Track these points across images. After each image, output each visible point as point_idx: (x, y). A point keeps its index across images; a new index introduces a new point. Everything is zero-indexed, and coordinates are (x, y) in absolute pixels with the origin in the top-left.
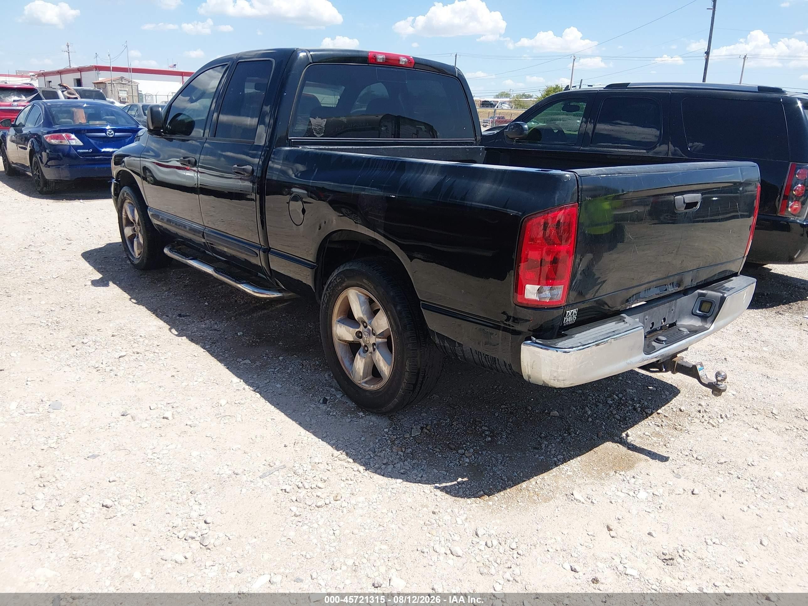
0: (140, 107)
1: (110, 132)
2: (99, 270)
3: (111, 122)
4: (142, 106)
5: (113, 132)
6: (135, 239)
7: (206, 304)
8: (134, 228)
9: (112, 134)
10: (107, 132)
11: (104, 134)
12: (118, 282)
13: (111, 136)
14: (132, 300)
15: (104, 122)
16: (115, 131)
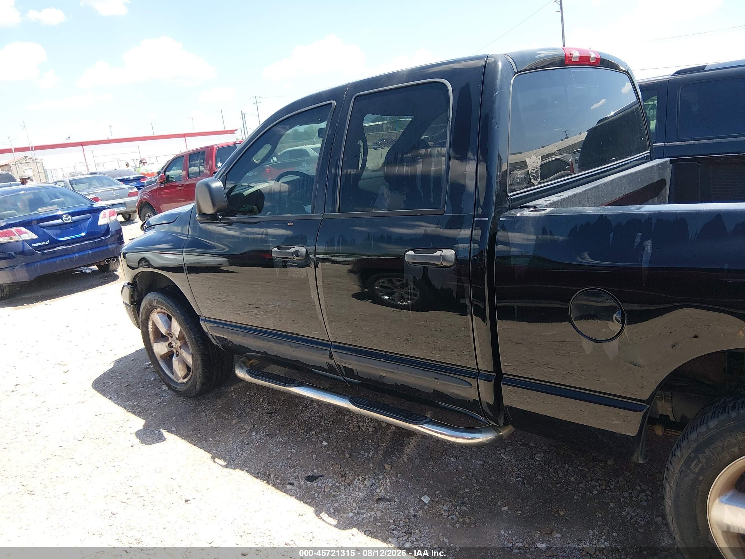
0: (67, 183)
1: (67, 217)
2: (139, 414)
3: (61, 205)
4: (70, 181)
5: (69, 217)
6: (174, 359)
7: (324, 443)
8: (170, 344)
9: (69, 219)
10: (64, 218)
11: (59, 221)
12: (174, 429)
13: (69, 221)
14: (217, 460)
15: (55, 207)
16: (72, 214)
